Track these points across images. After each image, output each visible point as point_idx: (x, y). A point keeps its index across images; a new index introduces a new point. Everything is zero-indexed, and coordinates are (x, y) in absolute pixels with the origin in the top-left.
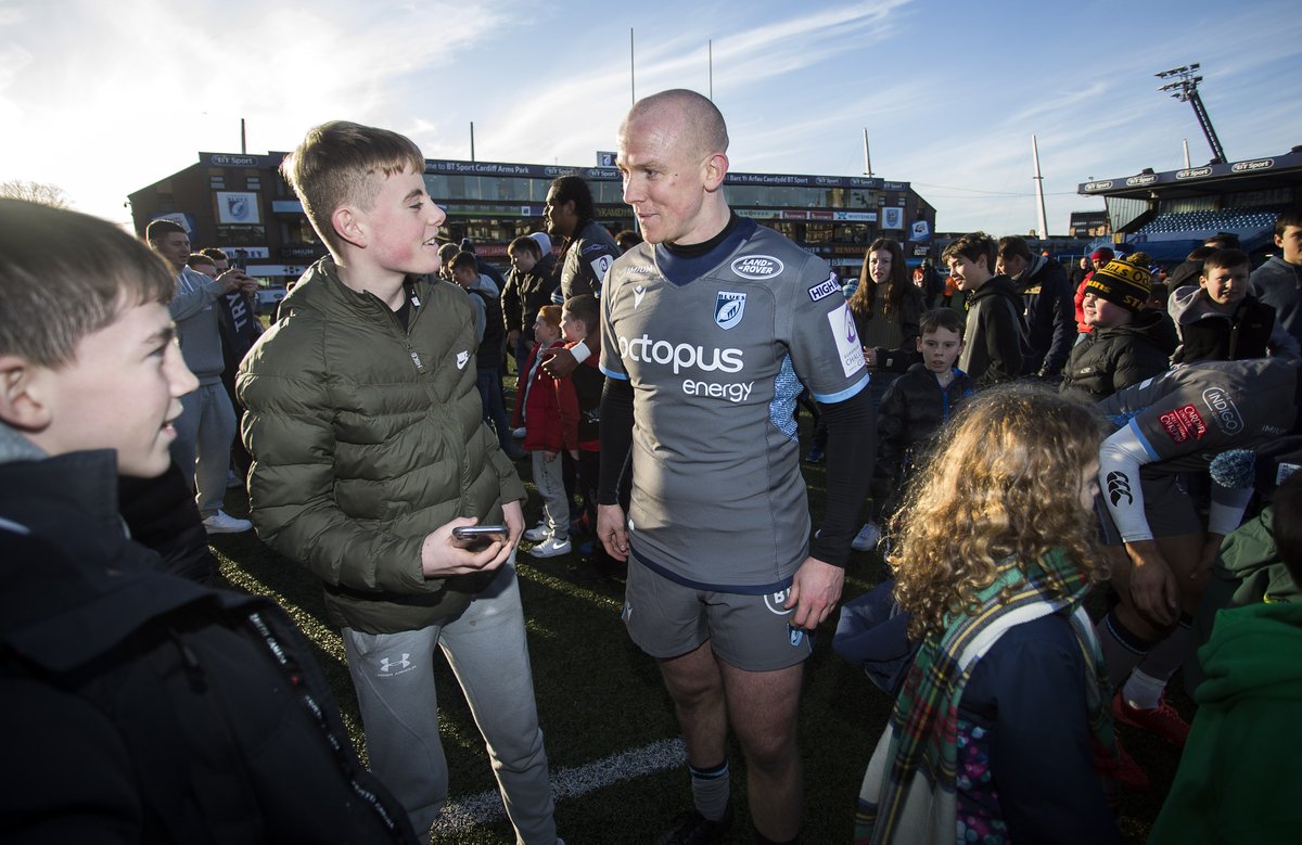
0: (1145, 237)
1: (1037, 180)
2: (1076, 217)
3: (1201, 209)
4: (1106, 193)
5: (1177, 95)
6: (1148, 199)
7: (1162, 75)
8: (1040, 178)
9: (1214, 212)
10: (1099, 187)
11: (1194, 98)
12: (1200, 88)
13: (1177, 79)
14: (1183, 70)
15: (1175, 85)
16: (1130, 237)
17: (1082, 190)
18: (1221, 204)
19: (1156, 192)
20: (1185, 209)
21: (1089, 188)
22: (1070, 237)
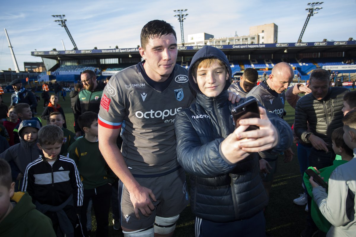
0: (58, 73)
1: (11, 48)
2: (26, 64)
3: (74, 64)
4: (42, 56)
5: (60, 24)
6: (57, 59)
7: (54, 16)
8: (12, 47)
9: (77, 66)
10: (39, 54)
11: (65, 26)
12: (66, 23)
13: (59, 19)
14: (60, 16)
15: (59, 21)
16: (53, 73)
17: (33, 54)
18: (79, 63)
19: (60, 57)
20: (69, 64)
21: (36, 53)
22: (25, 72)
